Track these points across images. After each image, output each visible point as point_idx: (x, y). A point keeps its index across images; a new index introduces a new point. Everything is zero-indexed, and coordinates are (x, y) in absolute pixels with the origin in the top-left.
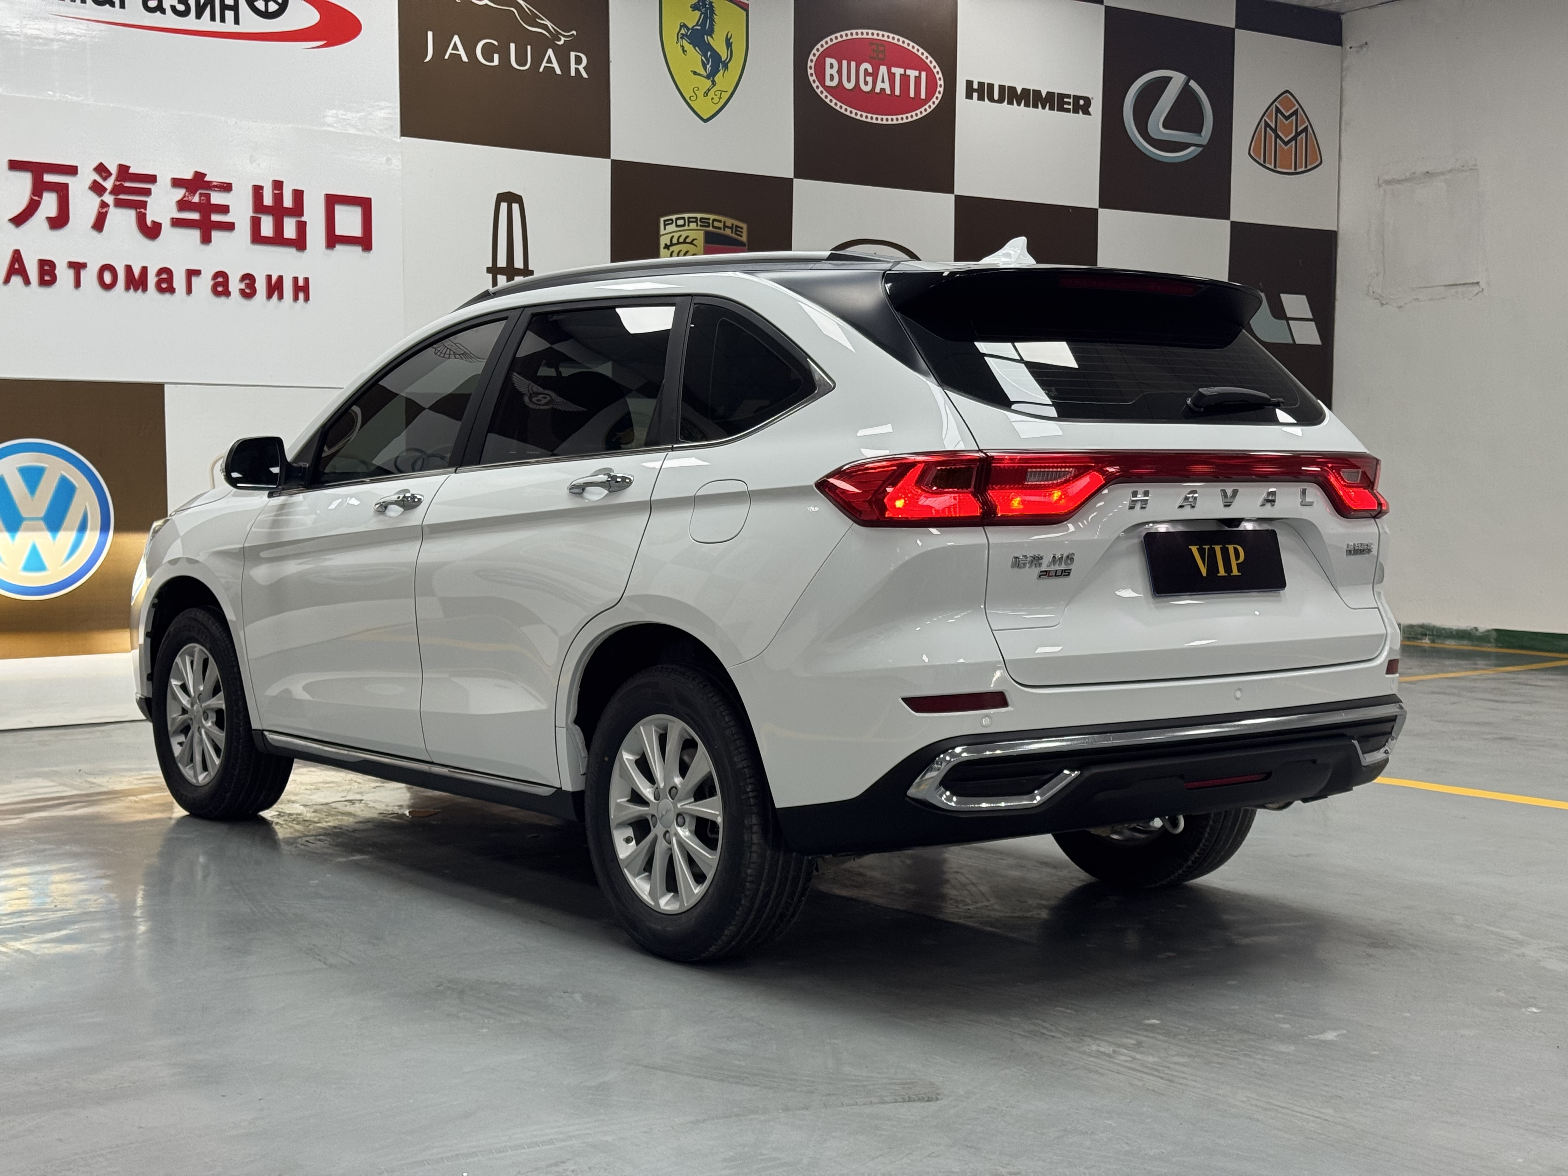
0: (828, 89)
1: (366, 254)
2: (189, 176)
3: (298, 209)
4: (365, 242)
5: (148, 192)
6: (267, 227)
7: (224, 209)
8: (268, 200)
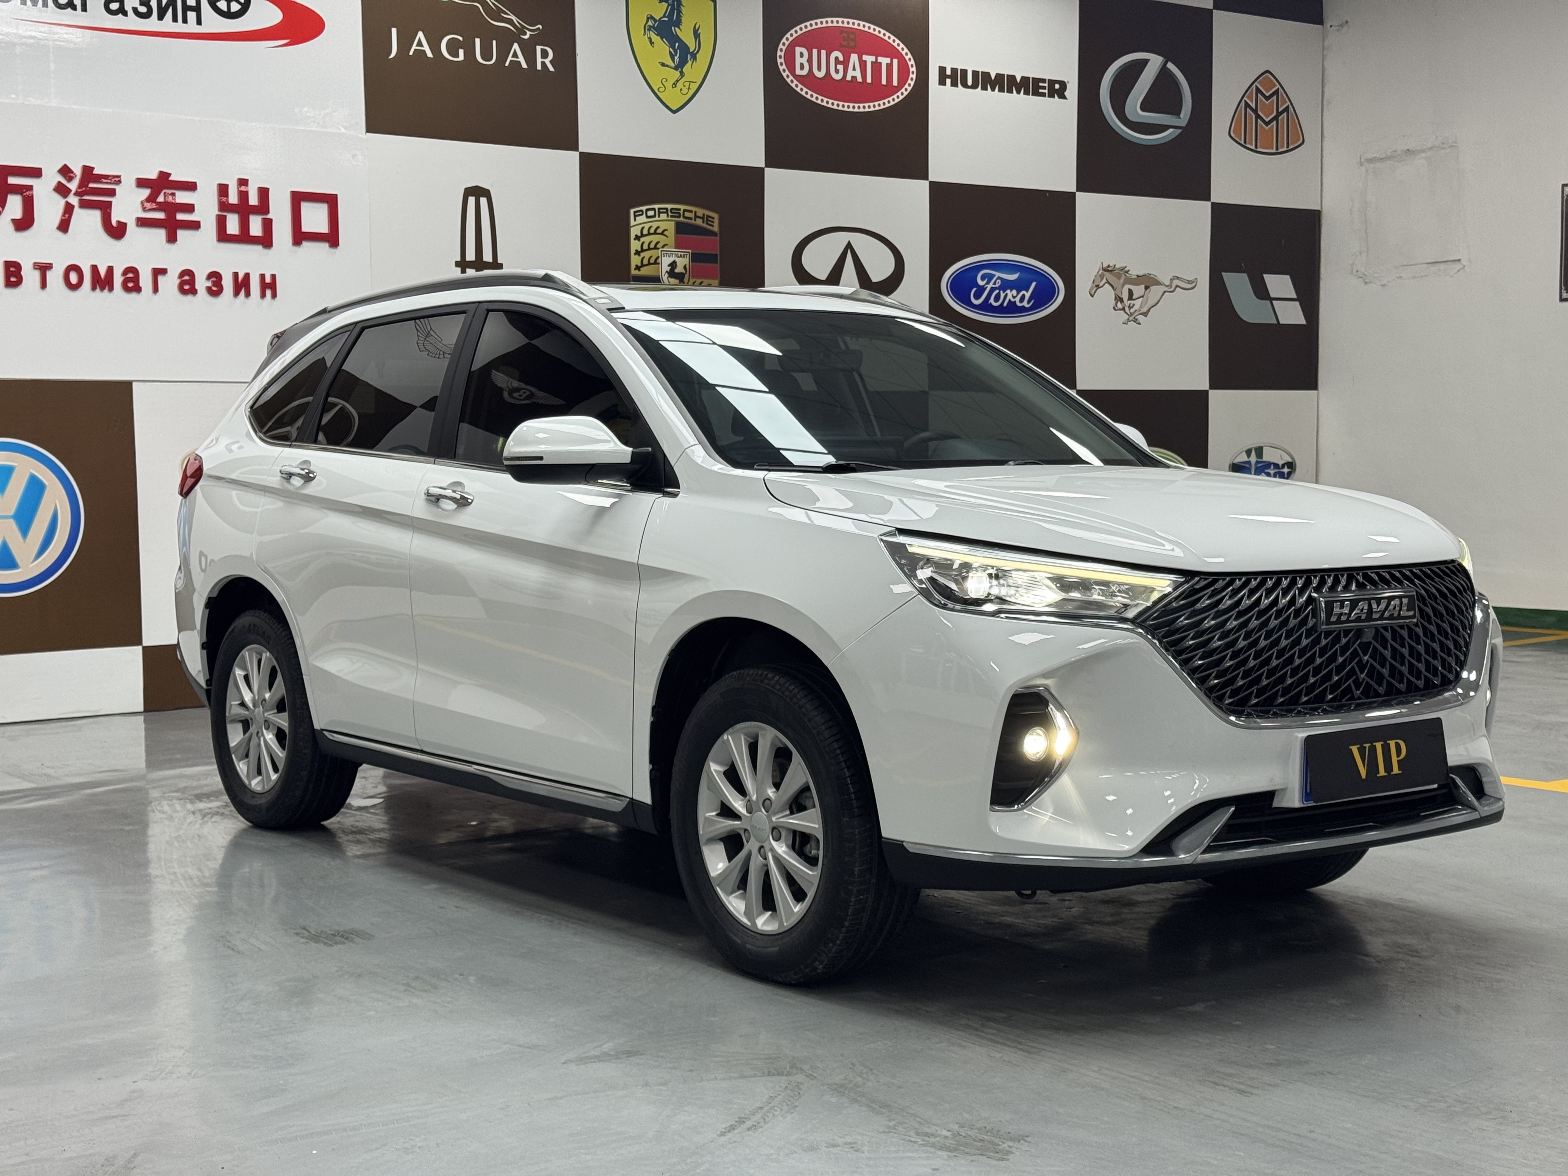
0: (799, 78)
1: (333, 250)
2: (154, 176)
3: (263, 207)
4: (332, 238)
5: (112, 193)
6: (233, 225)
7: (189, 208)
8: (233, 198)
